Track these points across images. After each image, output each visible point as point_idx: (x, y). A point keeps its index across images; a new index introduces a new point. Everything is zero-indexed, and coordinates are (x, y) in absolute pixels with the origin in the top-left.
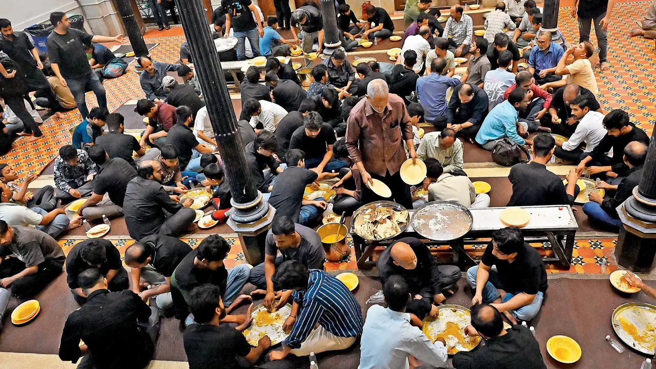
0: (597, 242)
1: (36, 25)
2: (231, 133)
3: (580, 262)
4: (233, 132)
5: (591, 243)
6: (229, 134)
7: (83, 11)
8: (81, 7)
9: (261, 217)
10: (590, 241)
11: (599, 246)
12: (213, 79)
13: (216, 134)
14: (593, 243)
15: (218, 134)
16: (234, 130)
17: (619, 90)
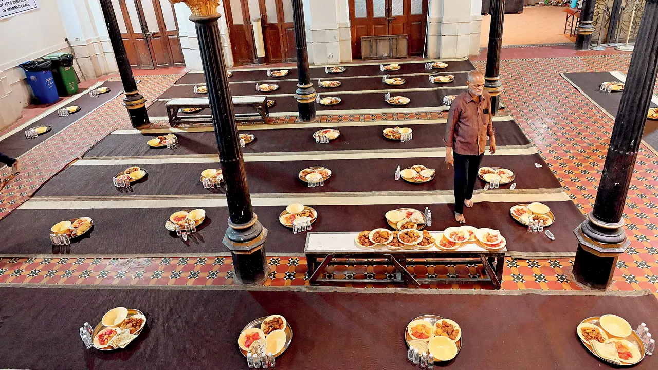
0: (556, 261)
1: (30, 62)
2: (236, 159)
3: (543, 280)
4: (238, 159)
5: (550, 262)
6: (234, 160)
7: (72, 51)
8: (71, 47)
9: (256, 237)
10: (549, 261)
11: (558, 265)
12: (226, 112)
13: (222, 160)
14: (552, 263)
15: (224, 160)
16: (239, 157)
17: (554, 130)
